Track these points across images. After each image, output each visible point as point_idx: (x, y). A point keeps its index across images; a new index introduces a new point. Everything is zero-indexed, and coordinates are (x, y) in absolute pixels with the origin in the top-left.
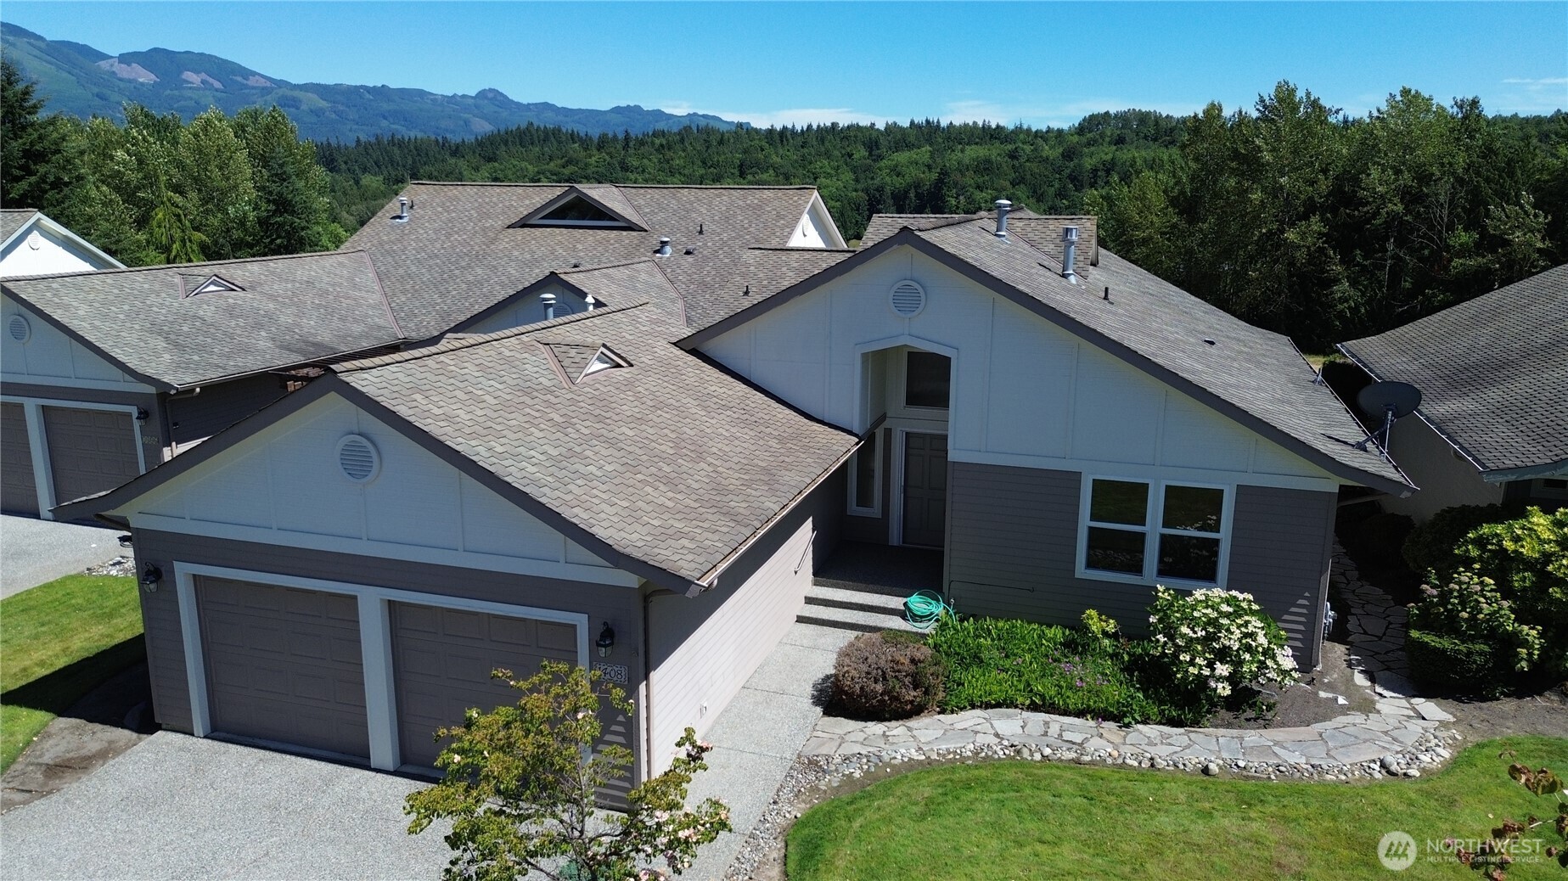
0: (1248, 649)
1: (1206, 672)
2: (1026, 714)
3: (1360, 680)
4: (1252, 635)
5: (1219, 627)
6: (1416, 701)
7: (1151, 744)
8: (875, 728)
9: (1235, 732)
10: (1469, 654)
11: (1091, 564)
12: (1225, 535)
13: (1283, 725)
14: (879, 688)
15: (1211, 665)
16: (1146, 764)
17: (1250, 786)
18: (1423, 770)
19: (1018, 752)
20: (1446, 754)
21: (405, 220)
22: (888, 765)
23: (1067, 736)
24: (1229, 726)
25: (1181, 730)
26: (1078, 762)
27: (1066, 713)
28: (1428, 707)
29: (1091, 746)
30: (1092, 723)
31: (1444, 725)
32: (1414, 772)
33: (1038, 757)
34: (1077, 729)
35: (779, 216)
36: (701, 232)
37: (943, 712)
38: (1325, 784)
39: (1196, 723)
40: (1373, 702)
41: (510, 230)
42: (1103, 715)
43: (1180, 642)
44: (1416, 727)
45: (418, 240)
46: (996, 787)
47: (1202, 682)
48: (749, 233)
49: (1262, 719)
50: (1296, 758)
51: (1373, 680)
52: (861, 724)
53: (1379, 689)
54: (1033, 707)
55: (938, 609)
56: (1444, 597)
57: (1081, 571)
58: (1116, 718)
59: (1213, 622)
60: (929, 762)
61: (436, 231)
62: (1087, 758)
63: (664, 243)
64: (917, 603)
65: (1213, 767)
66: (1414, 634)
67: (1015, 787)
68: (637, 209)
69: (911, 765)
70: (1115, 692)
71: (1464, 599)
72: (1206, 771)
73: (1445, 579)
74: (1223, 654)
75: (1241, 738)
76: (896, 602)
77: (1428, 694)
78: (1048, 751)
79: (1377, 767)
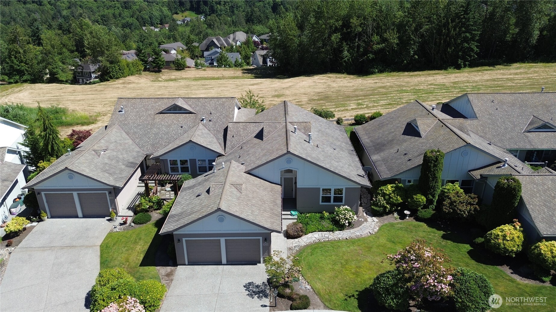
0: (350, 217)
1: (345, 222)
2: (318, 233)
3: (365, 215)
4: (351, 215)
5: (346, 215)
6: (373, 218)
7: (338, 235)
8: (296, 240)
9: (349, 230)
10: (380, 210)
11: (322, 202)
12: (344, 195)
13: (355, 227)
14: (296, 234)
15: (345, 221)
16: (338, 239)
17: (353, 240)
18: (375, 232)
19: (320, 240)
20: (378, 228)
21: (123, 112)
22: (301, 247)
23: (326, 236)
24: (348, 229)
25: (341, 231)
26: (328, 240)
27: (324, 231)
28: (374, 218)
29: (330, 237)
30: (328, 233)
31: (377, 222)
32: (374, 233)
33: (323, 241)
34: (326, 234)
35: (230, 108)
36: (211, 114)
37: (305, 235)
38: (362, 237)
39: (343, 230)
40: (367, 219)
41: (157, 115)
42: (330, 231)
43: (340, 218)
44: (373, 223)
45: (132, 120)
46: (319, 248)
47: (344, 224)
48: (223, 113)
49: (352, 227)
50: (358, 234)
51: (367, 214)
52: (294, 240)
53: (368, 216)
54: (319, 231)
55: (297, 213)
56: (376, 200)
57: (321, 203)
58: (332, 231)
59: (345, 214)
60: (307, 245)
61: (136, 116)
62: (330, 240)
63: (203, 119)
64: (293, 213)
65: (348, 238)
66: (372, 207)
67: (321, 247)
68: (190, 106)
69: (305, 246)
70: (331, 227)
71: (379, 201)
72: (347, 239)
73: (376, 197)
74: (347, 219)
75: (350, 231)
76: (289, 213)
77: (374, 216)
78: (324, 240)
79: (369, 233)
